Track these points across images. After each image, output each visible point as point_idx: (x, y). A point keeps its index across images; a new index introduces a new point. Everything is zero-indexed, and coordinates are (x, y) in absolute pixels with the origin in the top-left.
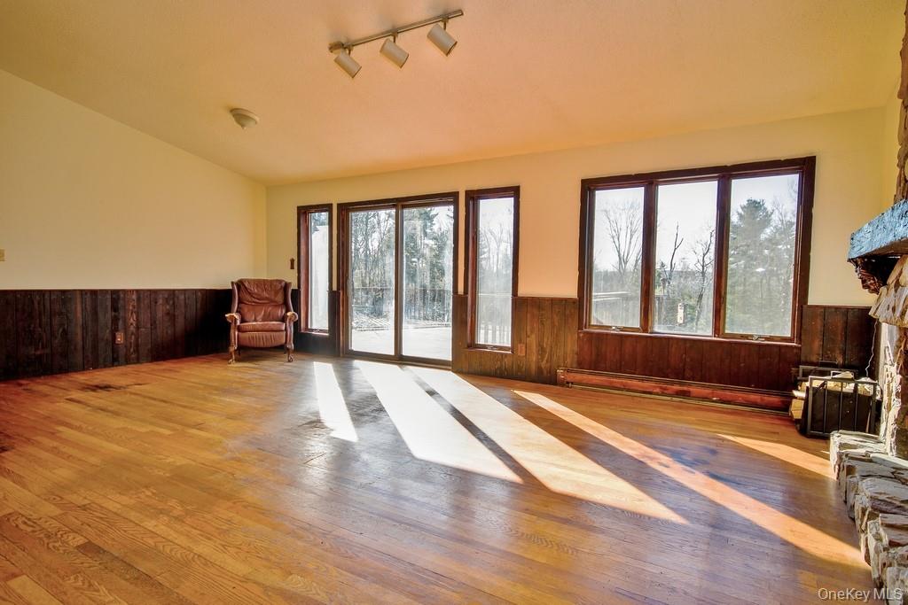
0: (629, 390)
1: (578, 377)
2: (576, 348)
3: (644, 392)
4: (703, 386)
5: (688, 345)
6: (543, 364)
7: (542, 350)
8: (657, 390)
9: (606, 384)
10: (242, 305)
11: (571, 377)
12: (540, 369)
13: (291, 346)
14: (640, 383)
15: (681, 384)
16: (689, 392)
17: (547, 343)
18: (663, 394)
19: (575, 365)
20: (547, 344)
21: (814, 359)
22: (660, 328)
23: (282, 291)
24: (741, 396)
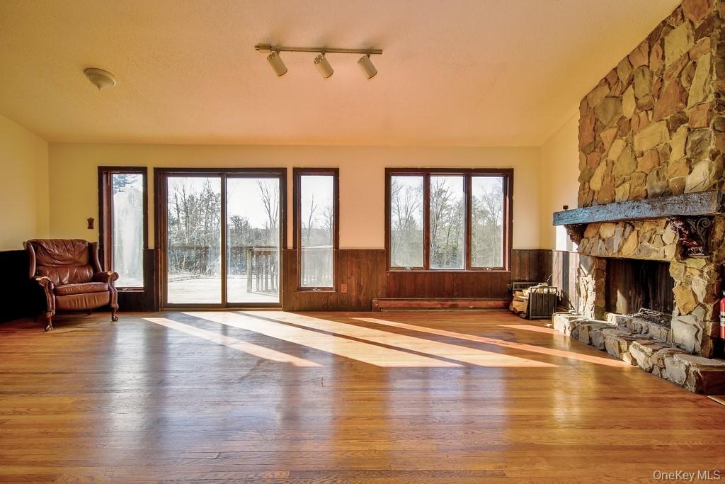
0: (422, 308)
1: (388, 303)
2: (385, 284)
3: (430, 309)
4: (464, 300)
5: (455, 275)
6: (362, 297)
7: (359, 287)
8: (439, 306)
9: (408, 306)
10: (41, 268)
11: (382, 304)
12: (358, 302)
13: (116, 305)
14: (428, 303)
15: (452, 300)
16: (457, 305)
17: (364, 281)
18: (443, 308)
19: (385, 296)
20: (364, 283)
21: (517, 278)
22: (434, 267)
23: (86, 251)
24: (484, 304)
